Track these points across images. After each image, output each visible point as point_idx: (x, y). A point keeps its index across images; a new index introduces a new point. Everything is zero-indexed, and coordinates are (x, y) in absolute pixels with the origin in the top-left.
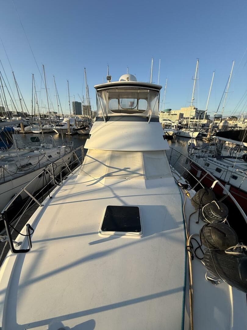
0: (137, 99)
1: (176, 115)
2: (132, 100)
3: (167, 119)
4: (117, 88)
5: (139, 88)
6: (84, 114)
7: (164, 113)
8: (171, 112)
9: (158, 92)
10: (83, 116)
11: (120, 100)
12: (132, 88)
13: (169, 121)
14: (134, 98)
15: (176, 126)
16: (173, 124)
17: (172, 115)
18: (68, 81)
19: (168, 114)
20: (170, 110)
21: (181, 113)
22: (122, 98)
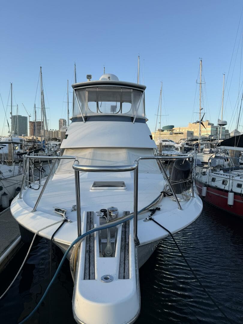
0: (120, 103)
1: (182, 133)
2: (114, 103)
3: (167, 139)
4: (97, 87)
5: (122, 88)
6: (31, 135)
7: (163, 131)
8: (174, 130)
9: (142, 92)
10: (29, 137)
11: (100, 103)
12: (113, 87)
13: (171, 142)
14: (117, 101)
15: (181, 148)
16: (176, 145)
17: (175, 134)
18: (11, 84)
19: (169, 132)
20: (173, 127)
21: (190, 130)
22: (102, 101)
